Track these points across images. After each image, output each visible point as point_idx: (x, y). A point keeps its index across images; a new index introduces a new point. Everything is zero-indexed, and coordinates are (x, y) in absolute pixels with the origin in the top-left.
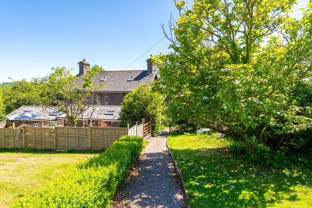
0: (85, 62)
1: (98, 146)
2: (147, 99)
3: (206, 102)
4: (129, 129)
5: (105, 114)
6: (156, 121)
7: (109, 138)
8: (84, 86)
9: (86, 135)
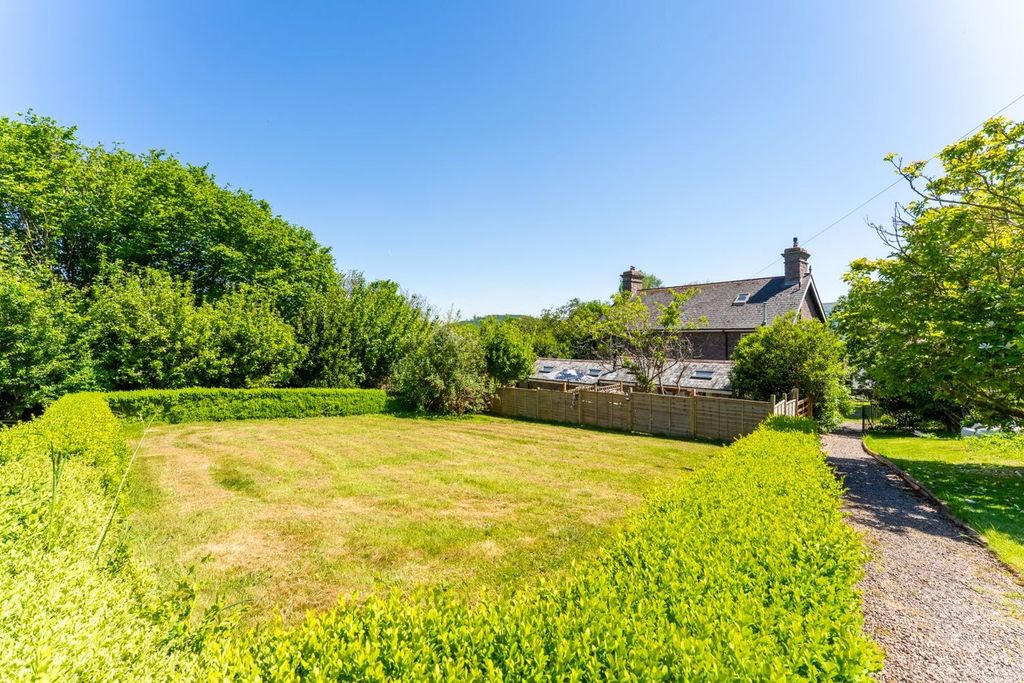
0: (633, 273)
1: (710, 431)
2: (801, 346)
3: (987, 355)
4: (777, 402)
5: (692, 378)
6: (826, 397)
7: (731, 418)
8: (666, 324)
9: (685, 410)
